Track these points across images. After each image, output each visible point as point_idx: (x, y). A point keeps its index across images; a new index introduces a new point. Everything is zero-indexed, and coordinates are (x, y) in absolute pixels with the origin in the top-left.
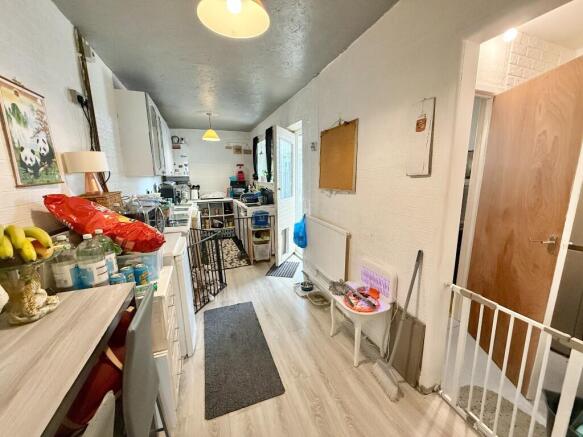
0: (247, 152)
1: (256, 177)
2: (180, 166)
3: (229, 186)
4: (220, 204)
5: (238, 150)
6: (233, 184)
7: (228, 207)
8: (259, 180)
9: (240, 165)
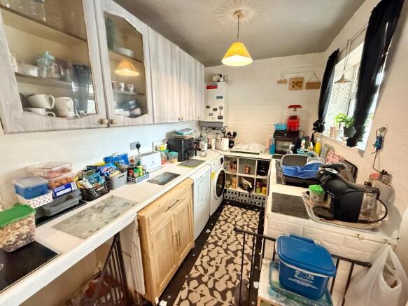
0: (311, 86)
1: (319, 127)
2: (215, 110)
3: (271, 136)
4: (252, 161)
5: (297, 84)
6: (278, 134)
7: (263, 166)
8: (326, 133)
9: (295, 107)
